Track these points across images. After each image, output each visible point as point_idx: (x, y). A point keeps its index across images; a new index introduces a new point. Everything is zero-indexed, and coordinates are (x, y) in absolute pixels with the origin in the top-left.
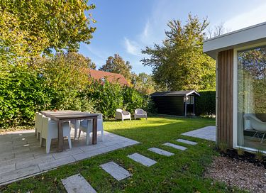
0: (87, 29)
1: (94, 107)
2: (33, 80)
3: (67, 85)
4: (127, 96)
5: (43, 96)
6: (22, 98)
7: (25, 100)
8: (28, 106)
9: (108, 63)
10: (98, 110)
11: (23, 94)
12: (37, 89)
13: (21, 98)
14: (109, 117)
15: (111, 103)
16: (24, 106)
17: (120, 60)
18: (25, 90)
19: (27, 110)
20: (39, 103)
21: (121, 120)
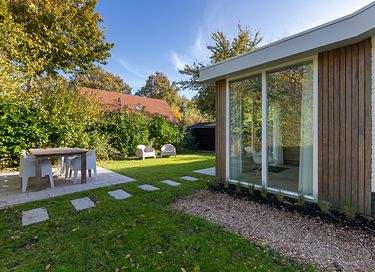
0: (102, 45)
1: (109, 143)
2: (25, 112)
3: (70, 117)
4: (155, 128)
5: (38, 131)
6: (10, 135)
7: (15, 137)
8: (18, 144)
9: (149, 85)
10: (113, 146)
11: (10, 129)
12: (30, 123)
13: (8, 135)
14: (129, 155)
15: (132, 137)
16: (13, 144)
17: (164, 80)
18: (13, 125)
19: (17, 149)
20: (33, 140)
21: (141, 158)
